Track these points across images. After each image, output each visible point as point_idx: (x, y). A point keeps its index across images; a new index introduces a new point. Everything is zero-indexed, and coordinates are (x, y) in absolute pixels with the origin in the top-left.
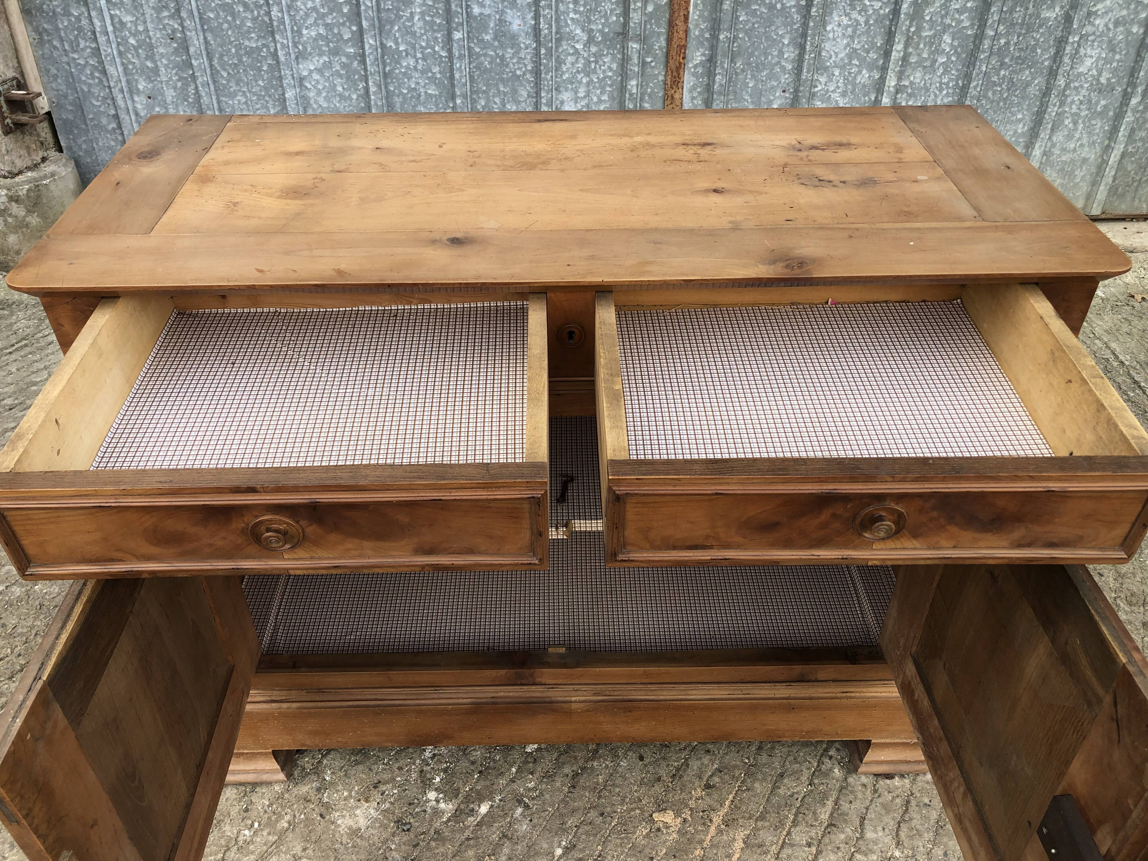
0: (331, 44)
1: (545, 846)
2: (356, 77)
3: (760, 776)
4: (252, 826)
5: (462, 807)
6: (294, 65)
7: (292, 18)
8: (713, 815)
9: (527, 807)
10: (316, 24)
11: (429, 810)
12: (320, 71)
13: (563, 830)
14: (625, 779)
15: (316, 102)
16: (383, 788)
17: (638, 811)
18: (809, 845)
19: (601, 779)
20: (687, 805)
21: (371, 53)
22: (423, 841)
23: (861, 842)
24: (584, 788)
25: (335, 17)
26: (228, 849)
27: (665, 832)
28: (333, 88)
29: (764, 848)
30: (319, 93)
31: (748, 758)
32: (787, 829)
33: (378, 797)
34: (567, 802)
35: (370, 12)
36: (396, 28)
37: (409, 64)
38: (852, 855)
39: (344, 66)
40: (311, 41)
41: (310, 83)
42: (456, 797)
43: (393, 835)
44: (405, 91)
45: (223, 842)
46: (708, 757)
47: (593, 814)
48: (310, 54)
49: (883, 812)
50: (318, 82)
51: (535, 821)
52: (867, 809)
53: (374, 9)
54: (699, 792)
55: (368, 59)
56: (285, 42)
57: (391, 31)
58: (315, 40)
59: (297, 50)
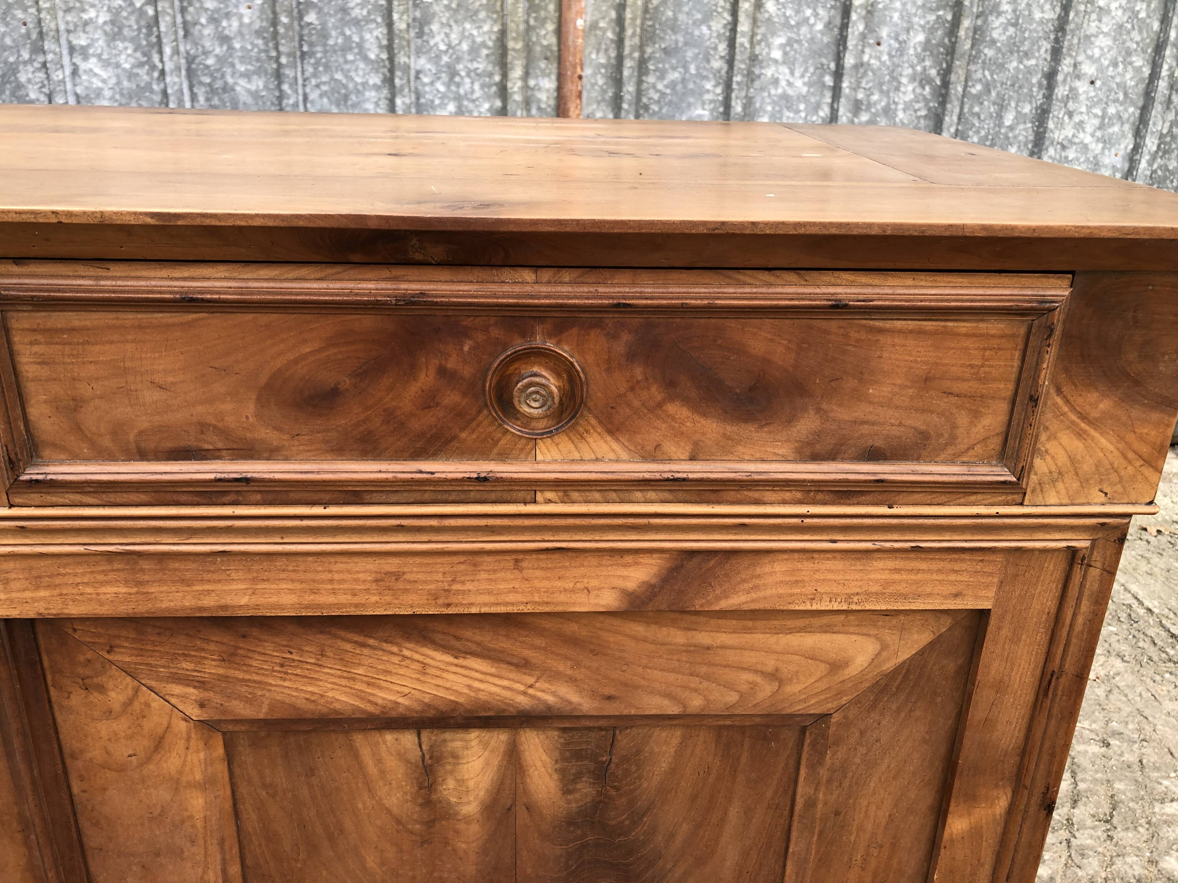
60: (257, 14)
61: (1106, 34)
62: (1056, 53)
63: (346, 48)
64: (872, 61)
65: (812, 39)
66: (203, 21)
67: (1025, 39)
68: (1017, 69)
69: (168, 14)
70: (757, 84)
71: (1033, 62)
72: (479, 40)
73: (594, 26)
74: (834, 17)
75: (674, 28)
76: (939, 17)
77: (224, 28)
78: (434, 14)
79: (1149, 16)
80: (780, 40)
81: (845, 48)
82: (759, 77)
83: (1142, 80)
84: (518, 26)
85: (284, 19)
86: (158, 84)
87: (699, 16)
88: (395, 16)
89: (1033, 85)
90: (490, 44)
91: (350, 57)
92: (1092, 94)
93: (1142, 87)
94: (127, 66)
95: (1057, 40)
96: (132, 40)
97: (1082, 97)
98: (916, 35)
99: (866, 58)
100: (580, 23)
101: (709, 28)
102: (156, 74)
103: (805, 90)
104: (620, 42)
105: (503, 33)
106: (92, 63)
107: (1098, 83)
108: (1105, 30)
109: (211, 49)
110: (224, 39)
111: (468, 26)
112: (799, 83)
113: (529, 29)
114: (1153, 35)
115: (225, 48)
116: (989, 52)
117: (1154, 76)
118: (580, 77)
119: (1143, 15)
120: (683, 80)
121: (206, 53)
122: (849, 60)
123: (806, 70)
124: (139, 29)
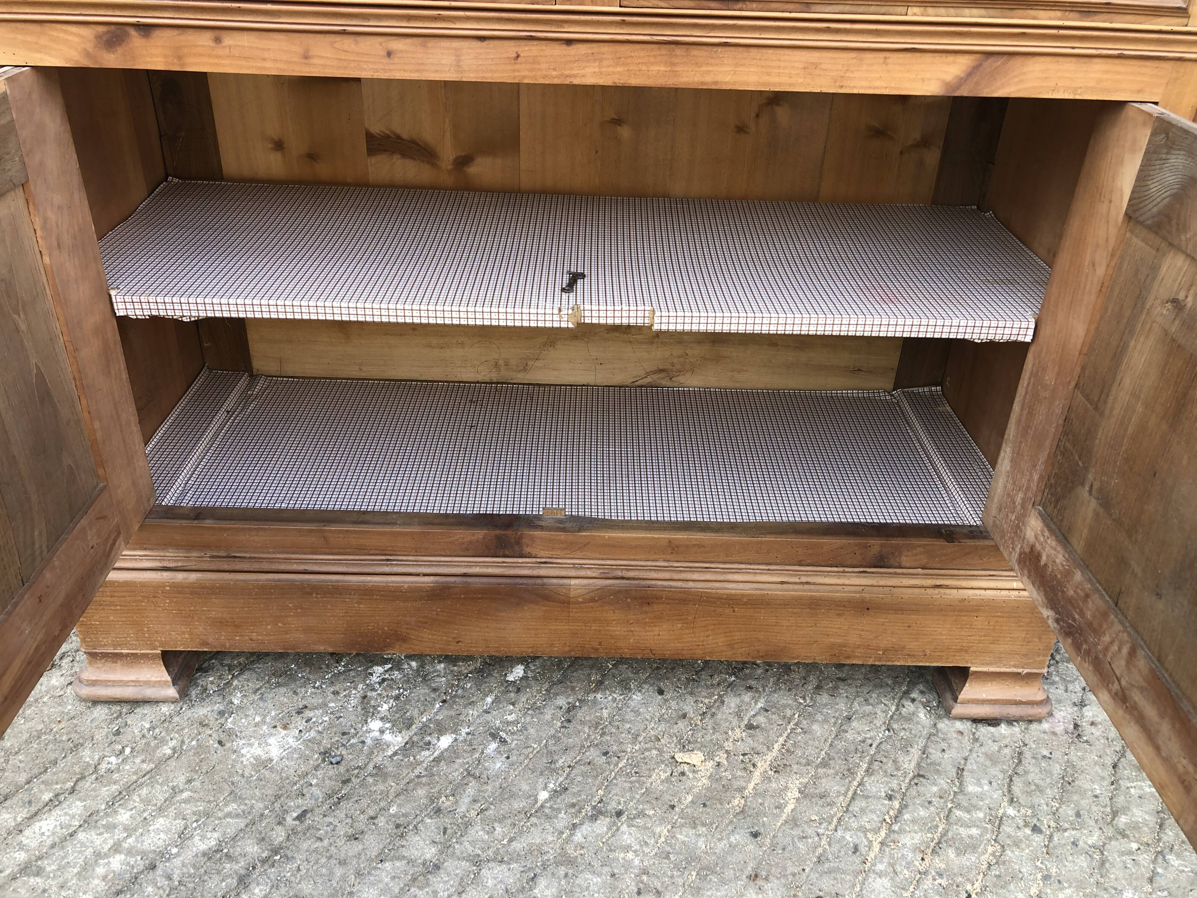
1: (525, 787)
3: (819, 717)
4: (122, 752)
5: (415, 739)
8: (756, 759)
9: (503, 742)
11: (369, 741)
13: (551, 769)
14: (637, 713)
16: (308, 714)
17: (654, 752)
18: (890, 798)
19: (605, 713)
20: (721, 747)
22: (357, 777)
23: (960, 797)
24: (582, 723)
26: (83, 778)
27: (691, 776)
29: (828, 800)
31: (804, 699)
32: (858, 779)
33: (301, 724)
34: (559, 739)
38: (950, 811)
42: (409, 727)
43: (316, 768)
45: (77, 769)
46: (750, 694)
47: (593, 754)
49: (988, 763)
51: (513, 758)
52: (966, 759)
54: (738, 733)
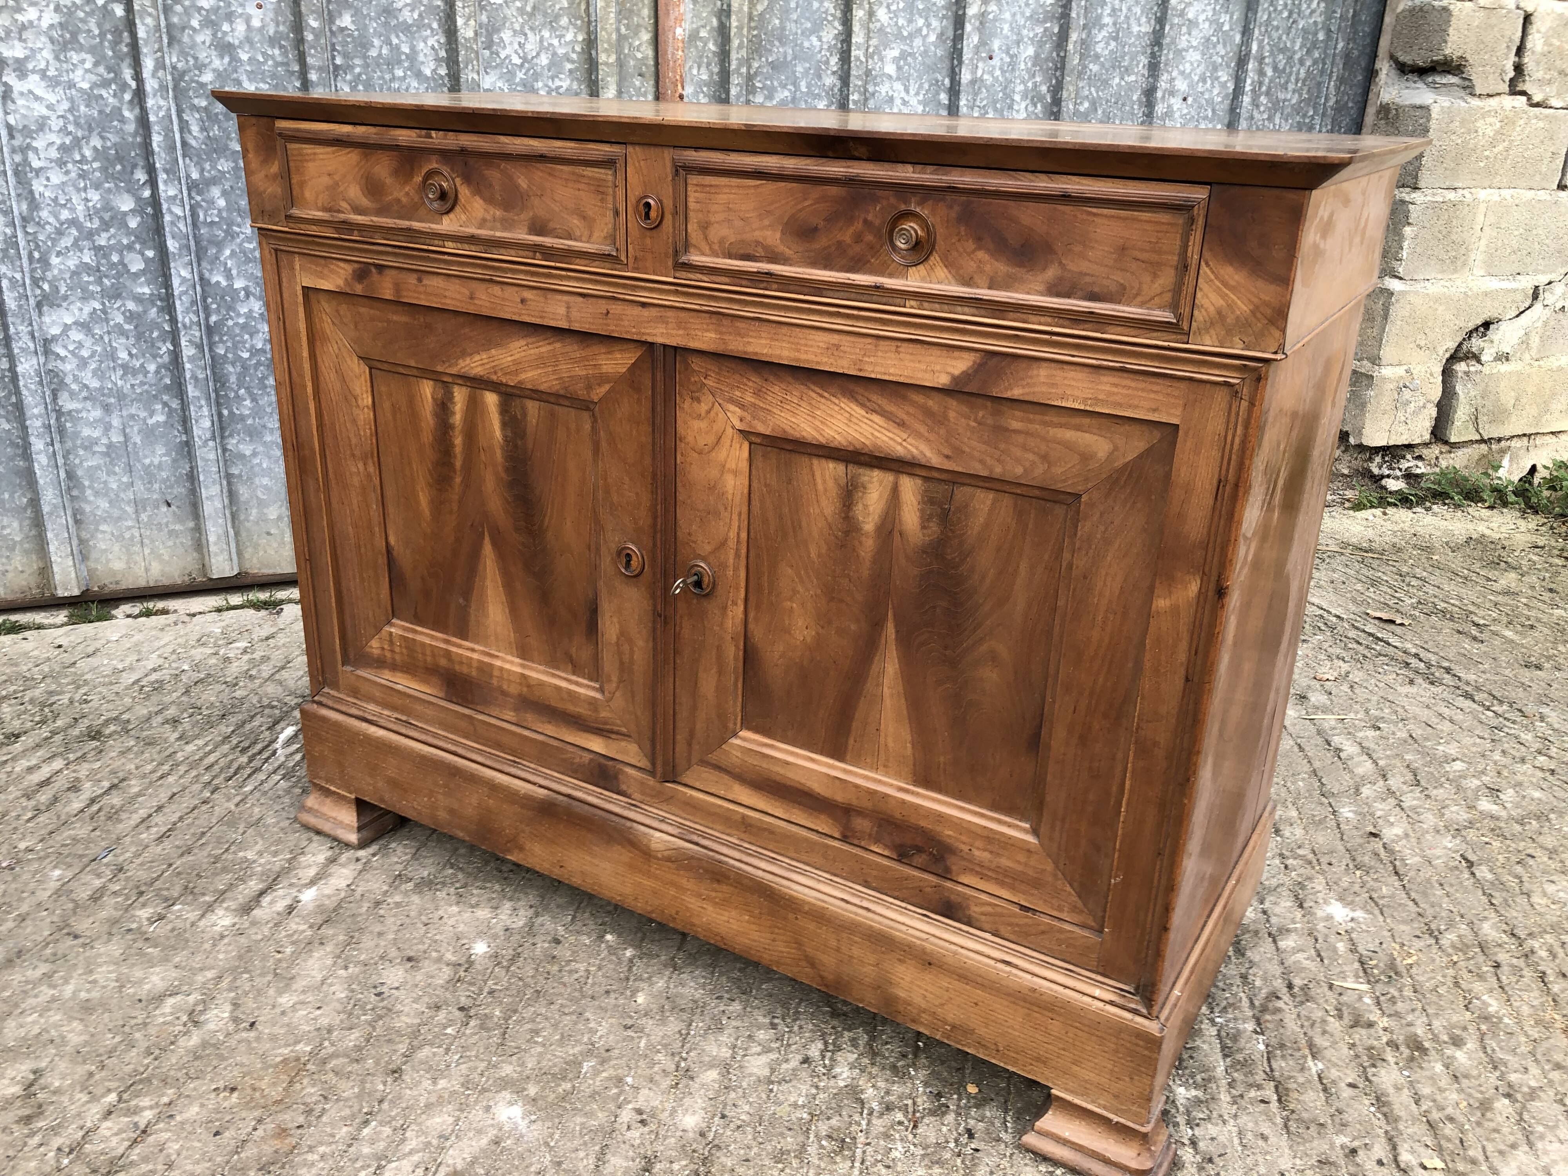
0: (106, 281)
2: (155, 334)
6: (35, 316)
7: (33, 239)
10: (76, 245)
12: (84, 327)
15: (76, 379)
21: (185, 293)
25: (113, 236)
28: (112, 355)
30: (83, 363)
35: (181, 226)
36: (227, 252)
37: (251, 311)
39: (131, 317)
40: (67, 276)
41: (65, 347)
44: (246, 355)
48: (65, 298)
50: (80, 345)
53: (189, 221)
55: (178, 303)
56: (18, 276)
57: (217, 258)
58: (75, 274)
59: (38, 292)
60: (271, 15)
61: (1195, 48)
62: (1154, 68)
63: (392, 62)
64: (986, 77)
65: (926, 52)
66: (195, 23)
67: (1125, 54)
68: (1119, 85)
69: (150, 15)
70: (871, 104)
71: (1133, 78)
72: (561, 51)
73: (694, 36)
74: (946, 27)
75: (782, 40)
76: (1046, 29)
77: (225, 33)
78: (505, 17)
79: (1231, 29)
80: (892, 53)
81: (961, 63)
82: (873, 94)
83: (1227, 95)
84: (610, 35)
85: (314, 24)
86: (131, 110)
87: (809, 25)
88: (460, 22)
89: (1134, 103)
90: (574, 56)
91: (399, 73)
92: (1185, 111)
93: (1227, 102)
94: (85, 86)
95: (1153, 55)
96: (92, 50)
97: (1177, 115)
98: (1026, 49)
99: (979, 73)
100: (679, 31)
101: (820, 39)
102: (127, 97)
103: (920, 109)
104: (724, 55)
105: (591, 43)
106: (33, 82)
107: (1190, 100)
108: (1195, 44)
109: (207, 61)
110: (225, 48)
111: (546, 34)
112: (914, 101)
113: (621, 38)
114: (1236, 49)
115: (227, 60)
116: (1094, 68)
117: (1238, 91)
118: (681, 97)
119: (1226, 27)
120: (794, 99)
121: (201, 67)
122: (966, 76)
123: (921, 87)
124: (102, 35)
